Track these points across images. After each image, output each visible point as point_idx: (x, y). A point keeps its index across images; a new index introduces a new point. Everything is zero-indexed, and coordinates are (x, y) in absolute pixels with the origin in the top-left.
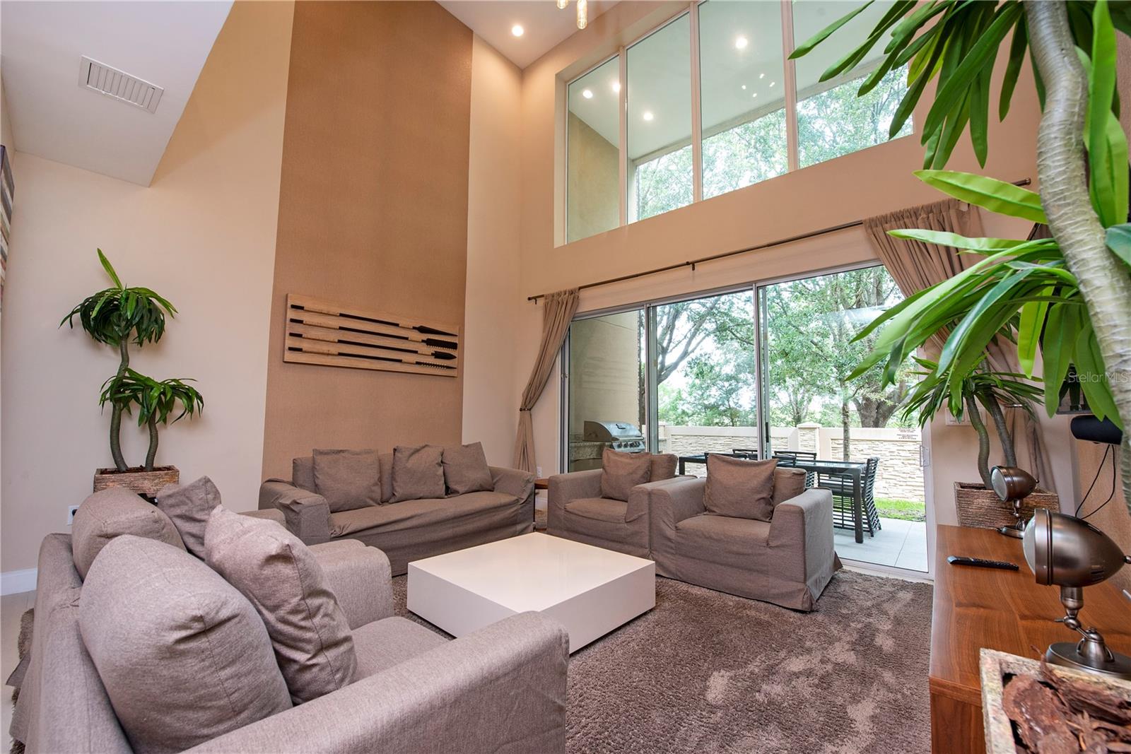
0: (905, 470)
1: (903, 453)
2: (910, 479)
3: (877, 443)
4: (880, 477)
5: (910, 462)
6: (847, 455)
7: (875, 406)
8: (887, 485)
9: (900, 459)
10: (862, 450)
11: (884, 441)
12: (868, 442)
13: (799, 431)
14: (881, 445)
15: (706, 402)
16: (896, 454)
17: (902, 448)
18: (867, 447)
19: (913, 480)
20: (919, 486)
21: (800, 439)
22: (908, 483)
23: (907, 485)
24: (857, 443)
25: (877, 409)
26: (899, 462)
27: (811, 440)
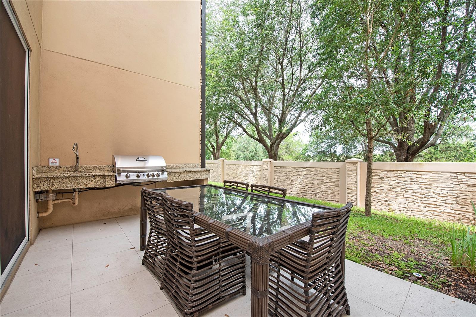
0: (422, 191)
1: (420, 180)
2: (426, 199)
3: (401, 172)
4: (402, 196)
5: (426, 186)
6: (369, 182)
7: (406, 148)
8: (407, 202)
9: (418, 184)
10: (390, 177)
11: (407, 171)
12: (395, 172)
13: (347, 165)
14: (404, 174)
15: (319, 150)
16: (415, 180)
17: (420, 176)
18: (393, 175)
19: (428, 199)
20: (432, 204)
21: (347, 169)
22: (423, 202)
23: (422, 203)
24: (386, 172)
25: (408, 150)
26: (417, 186)
27: (354, 170)
